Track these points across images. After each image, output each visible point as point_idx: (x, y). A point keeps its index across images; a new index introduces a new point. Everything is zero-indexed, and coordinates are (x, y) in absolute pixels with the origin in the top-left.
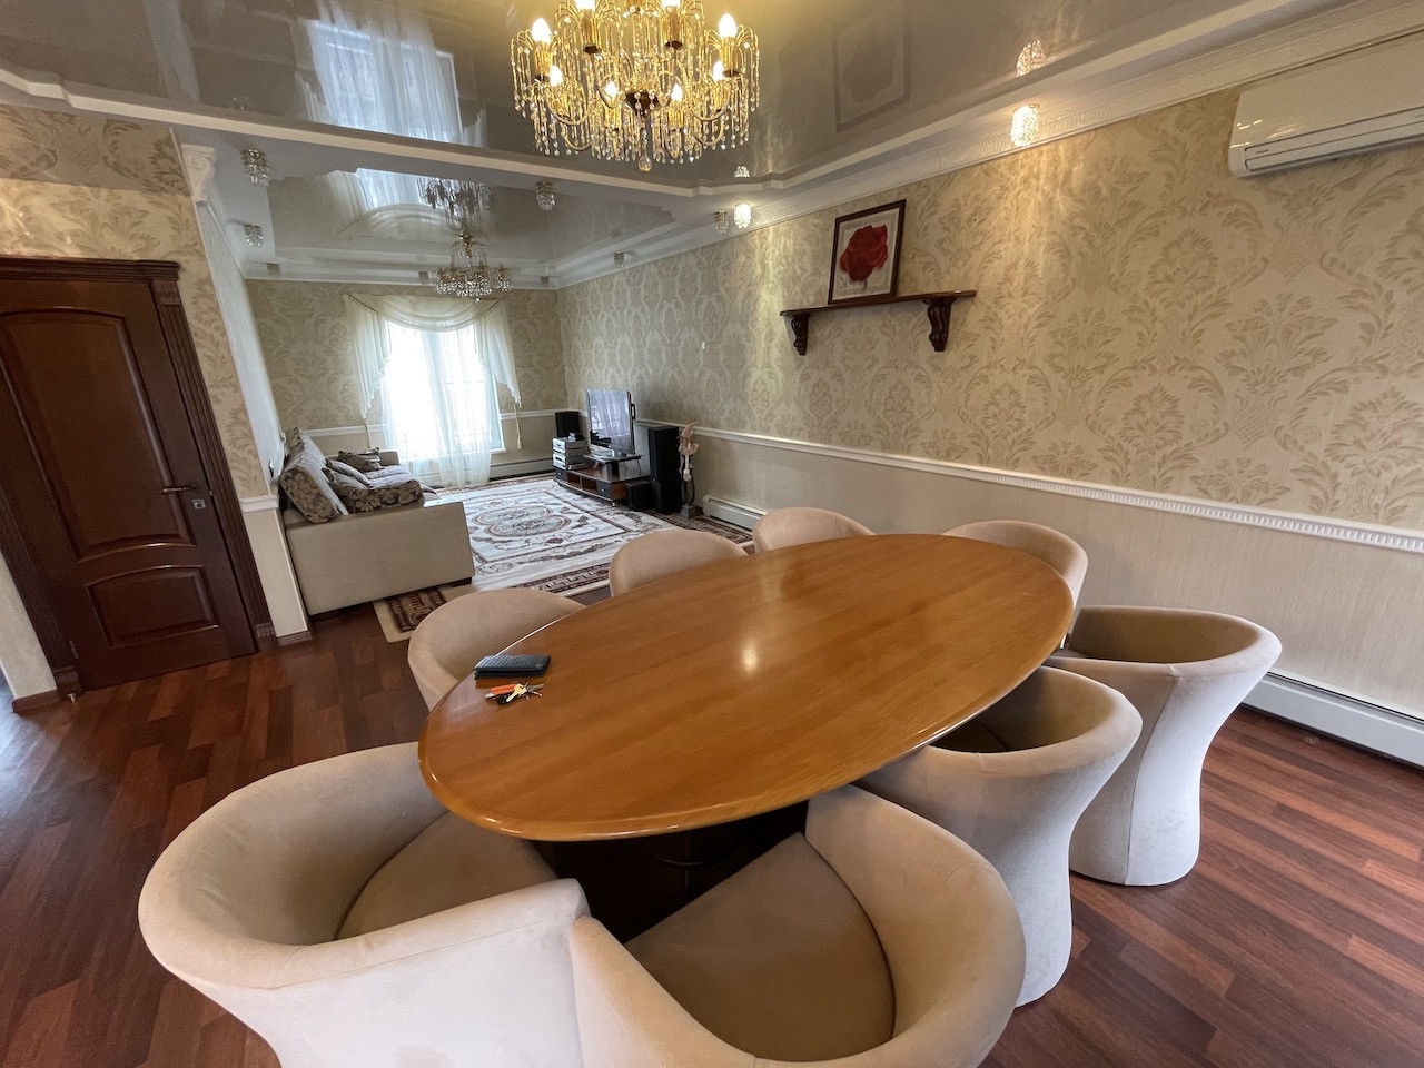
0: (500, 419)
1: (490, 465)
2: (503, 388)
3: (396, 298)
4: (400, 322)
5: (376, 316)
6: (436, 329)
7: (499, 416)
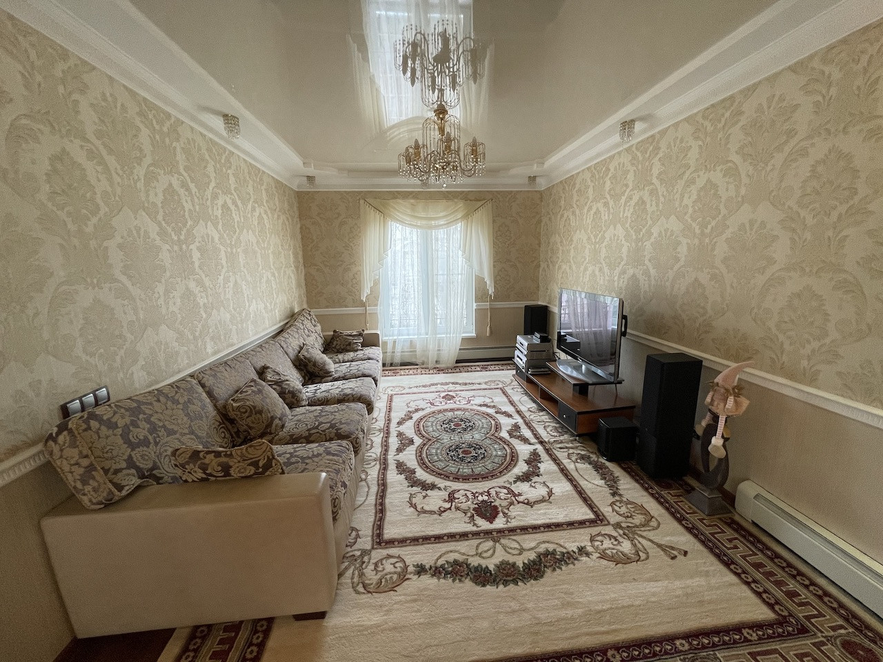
0: (475, 307)
1: (458, 348)
2: (480, 282)
3: (400, 201)
4: (402, 222)
5: (382, 218)
6: (431, 227)
7: (475, 304)
